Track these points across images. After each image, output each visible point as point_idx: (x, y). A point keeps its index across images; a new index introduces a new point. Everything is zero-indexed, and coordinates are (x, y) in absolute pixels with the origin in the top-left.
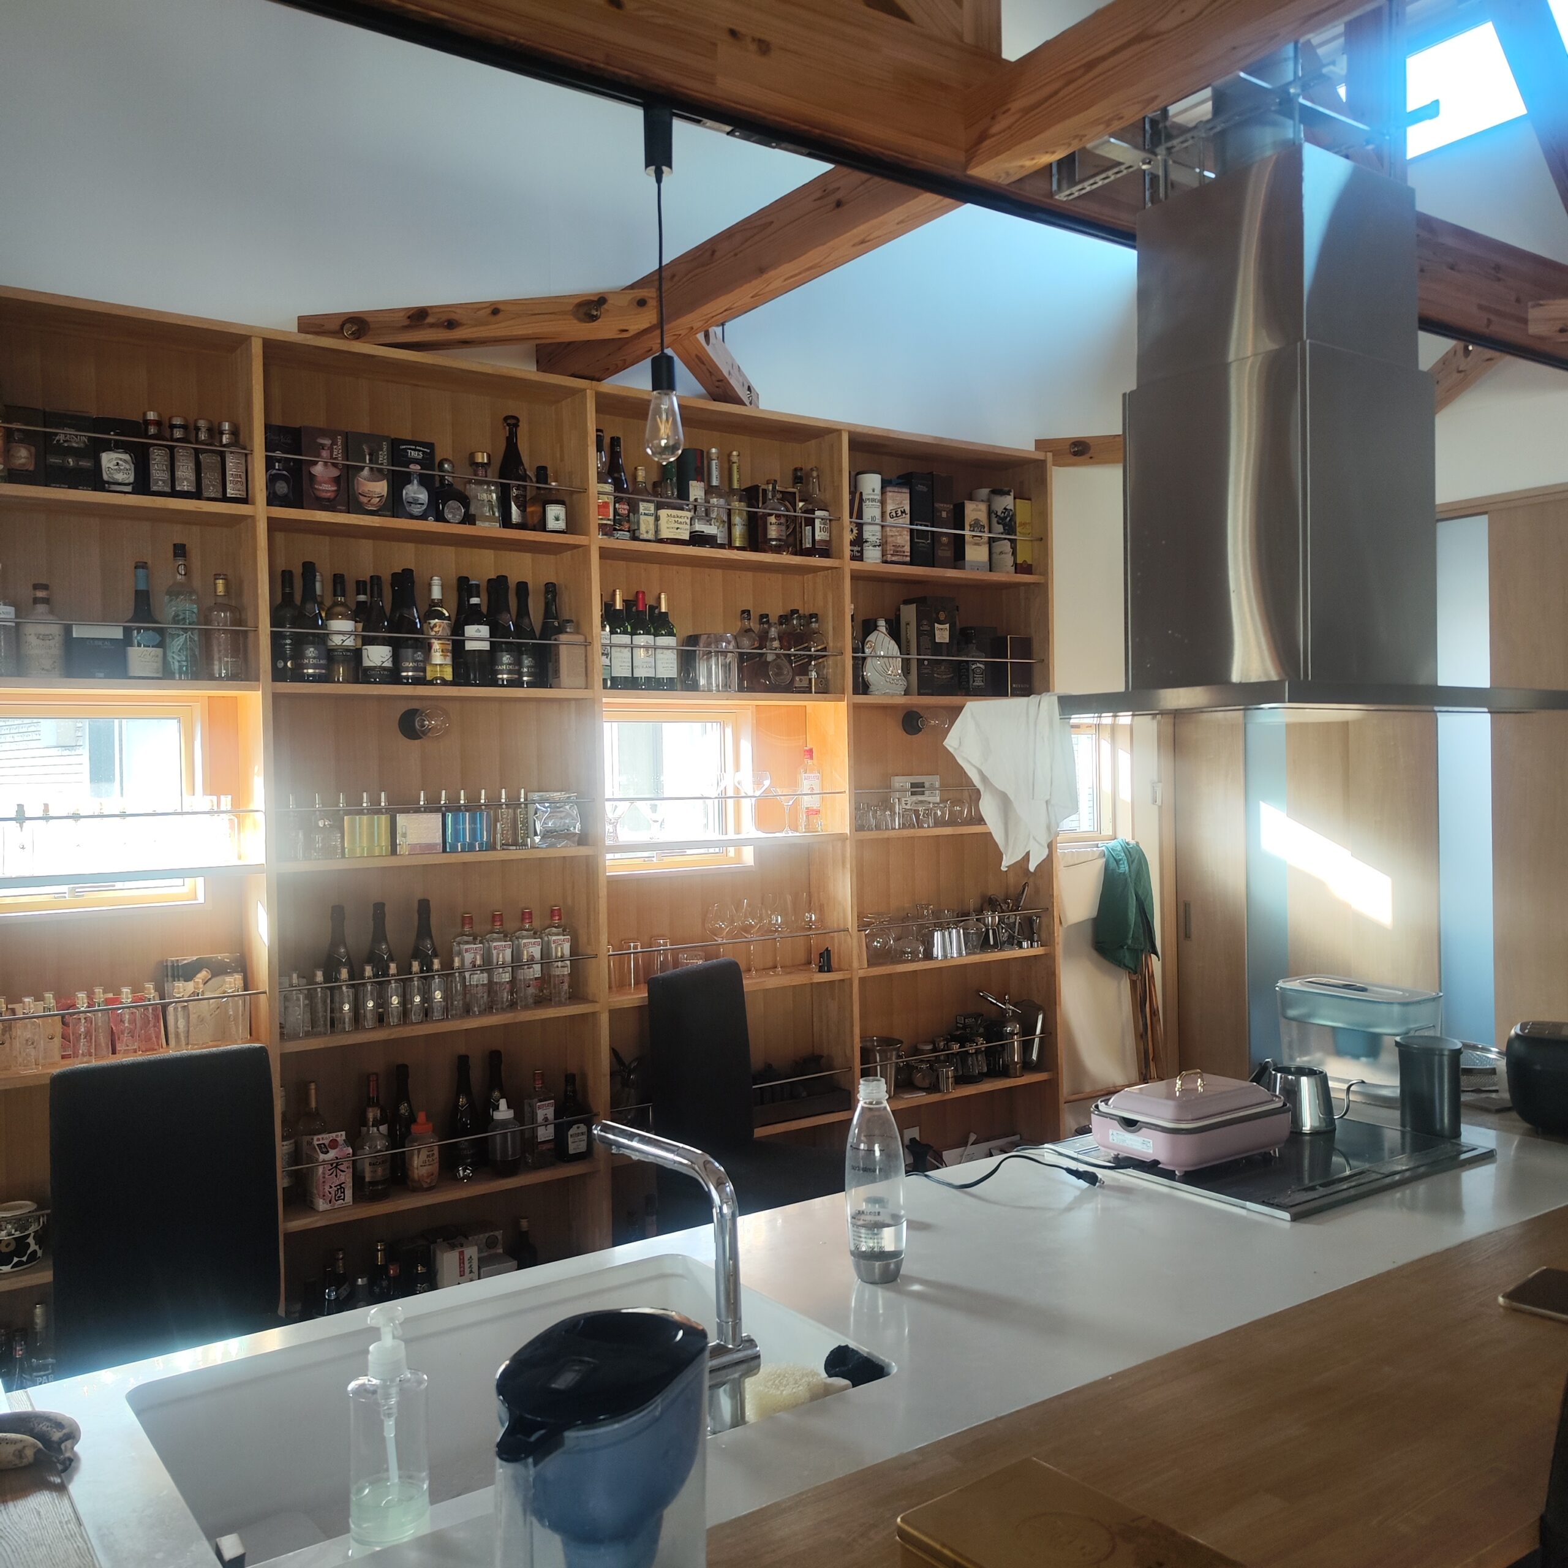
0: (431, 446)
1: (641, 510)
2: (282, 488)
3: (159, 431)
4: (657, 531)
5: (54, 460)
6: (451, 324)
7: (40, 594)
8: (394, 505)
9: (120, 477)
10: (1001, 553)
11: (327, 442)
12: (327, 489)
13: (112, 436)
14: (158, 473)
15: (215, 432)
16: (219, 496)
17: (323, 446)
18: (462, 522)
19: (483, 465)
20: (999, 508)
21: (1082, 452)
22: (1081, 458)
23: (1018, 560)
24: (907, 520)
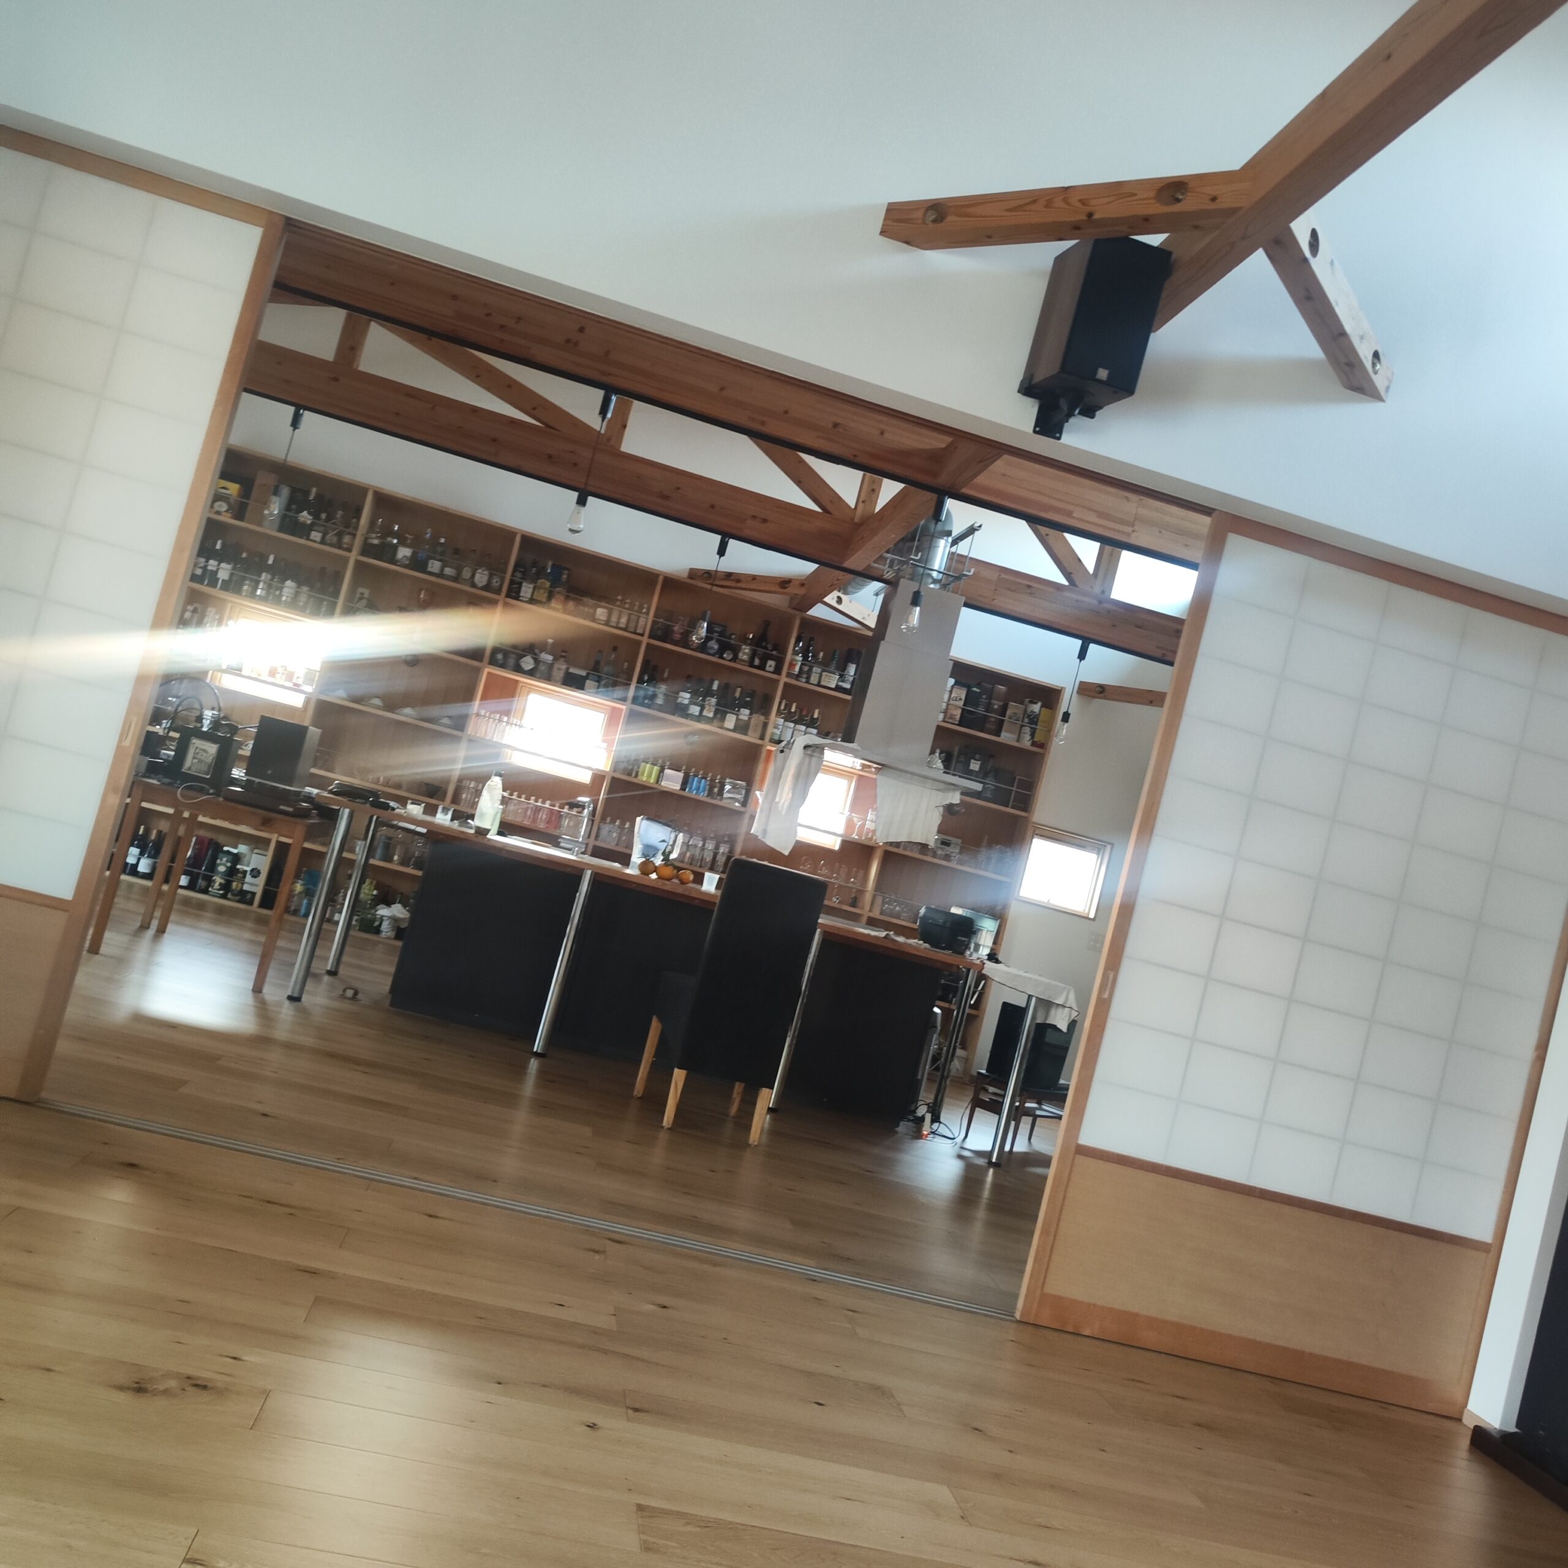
0: (725, 627)
1: (814, 670)
2: (660, 633)
3: (620, 603)
4: (819, 681)
5: (581, 608)
6: (738, 581)
7: (564, 654)
8: (704, 648)
9: (601, 618)
10: (1024, 733)
11: (682, 618)
12: (677, 637)
13: (602, 603)
14: (614, 619)
15: (640, 607)
16: (633, 631)
17: (680, 620)
18: (730, 660)
19: (749, 639)
20: (1029, 711)
21: (1101, 692)
22: (1101, 695)
23: (1035, 739)
24: (961, 703)
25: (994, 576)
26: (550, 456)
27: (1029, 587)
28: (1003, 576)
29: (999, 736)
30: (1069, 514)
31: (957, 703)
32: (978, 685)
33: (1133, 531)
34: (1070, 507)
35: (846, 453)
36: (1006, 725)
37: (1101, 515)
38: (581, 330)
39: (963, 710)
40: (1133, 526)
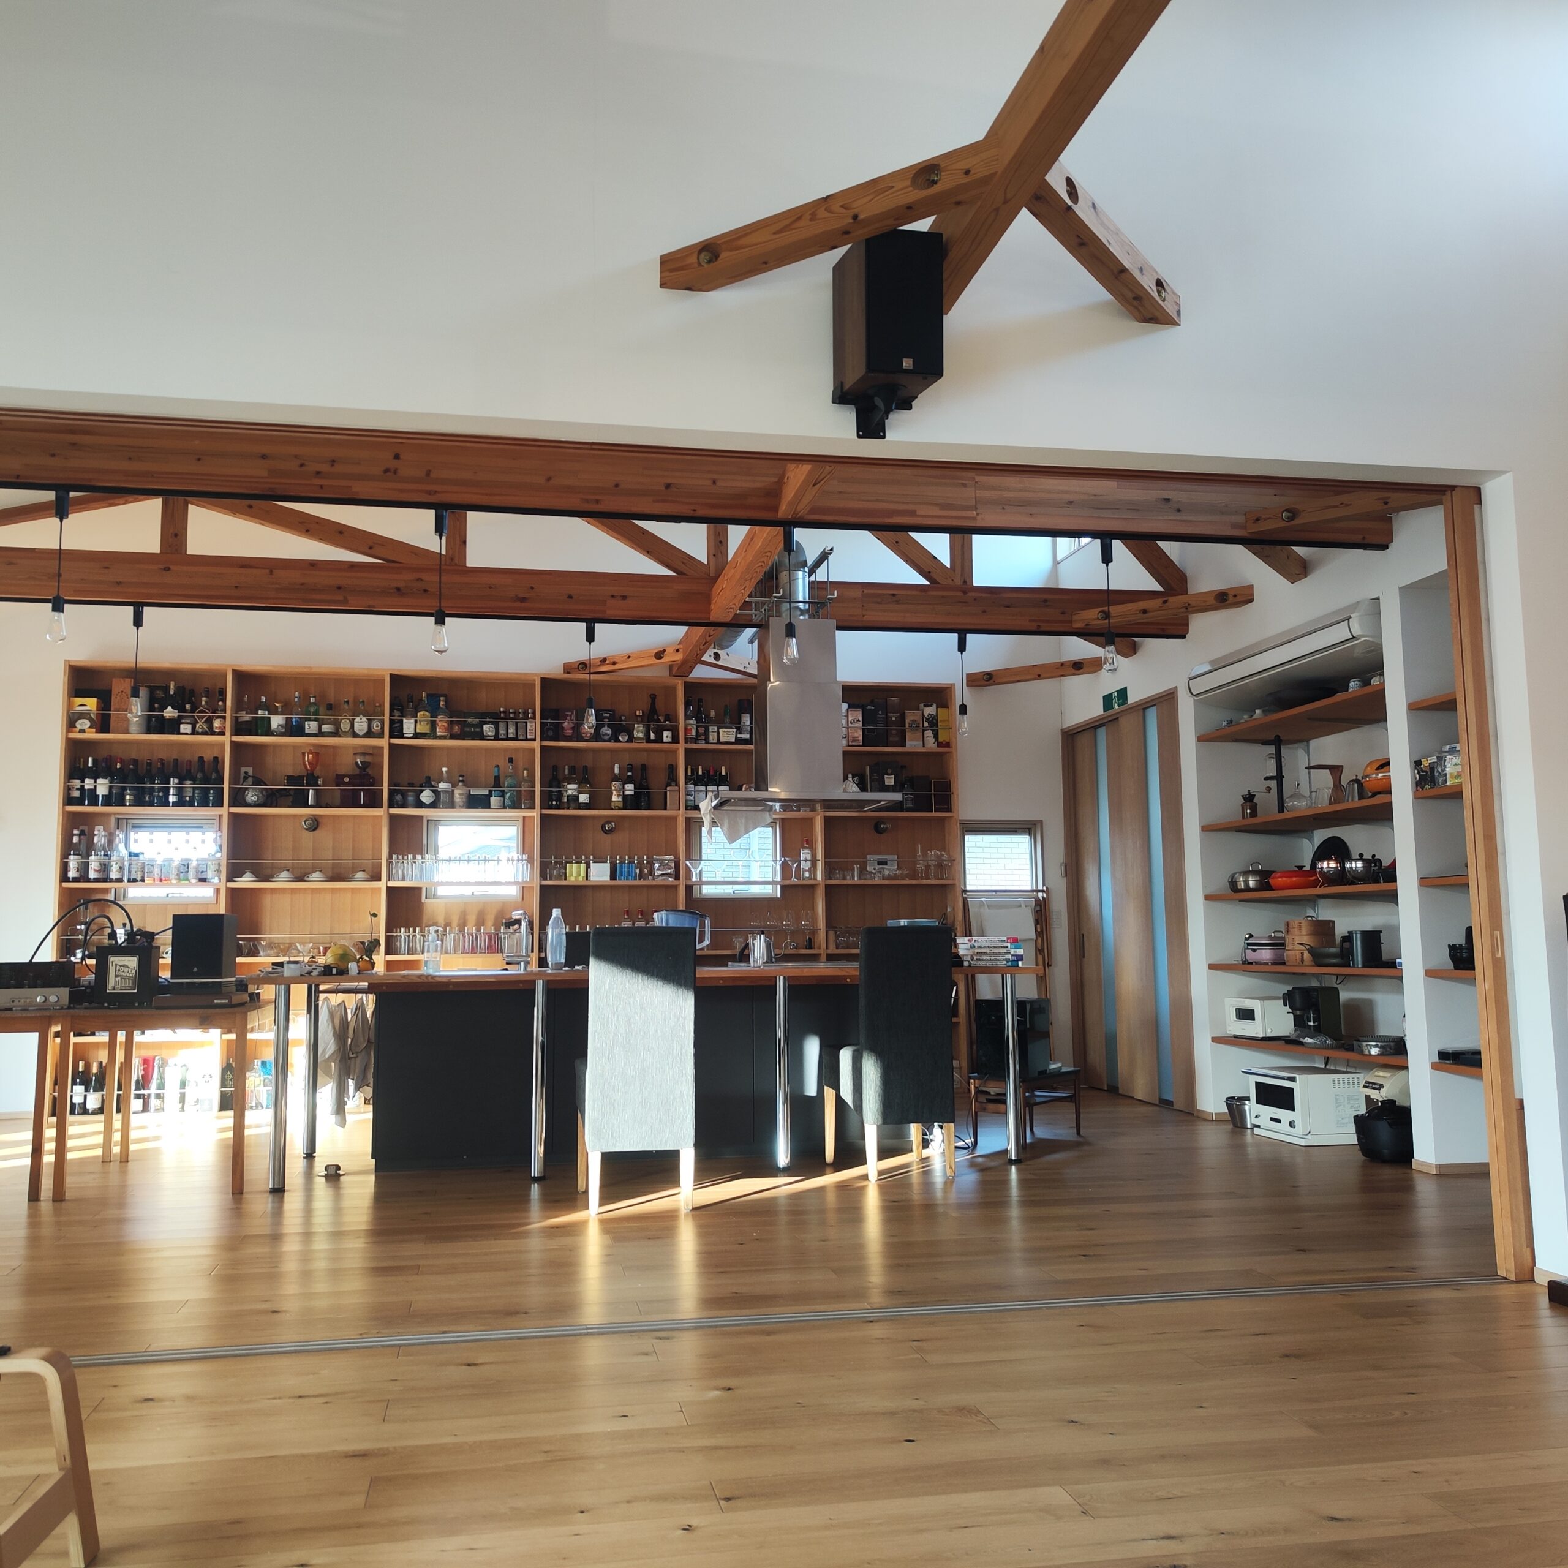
0: (613, 711)
1: (710, 730)
2: (551, 733)
3: (505, 715)
4: (718, 739)
5: (467, 729)
6: (614, 663)
7: (461, 779)
8: (597, 736)
9: (490, 734)
10: (928, 737)
11: (570, 713)
12: (569, 732)
13: (488, 720)
14: (502, 731)
15: (526, 713)
16: (524, 738)
17: (568, 715)
18: (627, 742)
19: (639, 716)
20: (926, 714)
21: (990, 679)
22: (991, 682)
23: (940, 740)
24: (860, 724)
25: (857, 593)
26: (398, 589)
27: (894, 595)
28: (866, 591)
29: (905, 746)
30: (913, 513)
31: (856, 725)
32: (872, 703)
33: (977, 514)
34: (912, 507)
35: (685, 510)
36: (908, 735)
37: (944, 507)
38: (397, 457)
39: (863, 730)
40: (976, 509)
